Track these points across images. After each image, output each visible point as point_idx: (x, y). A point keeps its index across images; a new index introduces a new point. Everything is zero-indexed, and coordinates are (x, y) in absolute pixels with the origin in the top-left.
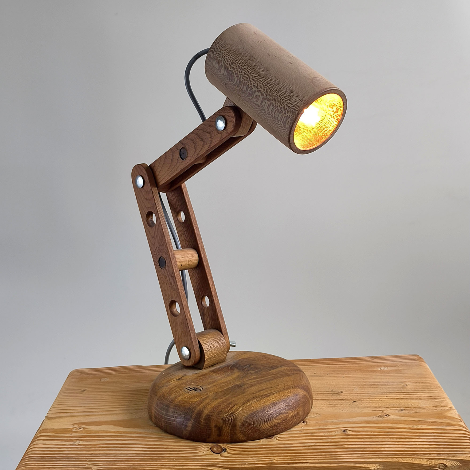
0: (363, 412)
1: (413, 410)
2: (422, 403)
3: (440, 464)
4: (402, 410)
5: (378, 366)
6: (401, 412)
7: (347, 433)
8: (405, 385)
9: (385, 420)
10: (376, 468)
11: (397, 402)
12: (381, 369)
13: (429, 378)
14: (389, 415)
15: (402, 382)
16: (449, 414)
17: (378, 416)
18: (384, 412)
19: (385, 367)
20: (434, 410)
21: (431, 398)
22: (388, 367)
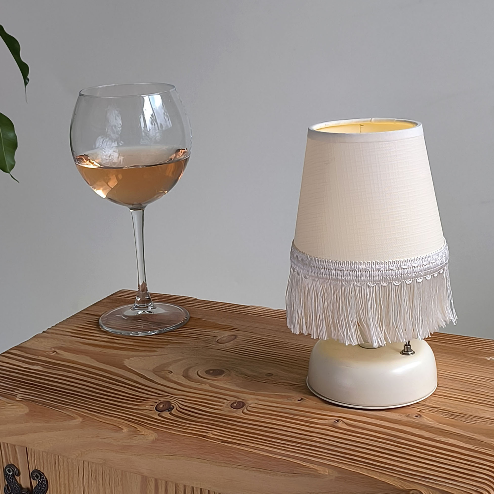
3: (415, 491)
5: (489, 355)
7: (336, 424)
10: (327, 474)
12: (490, 359)
17: (406, 415)
18: (421, 412)
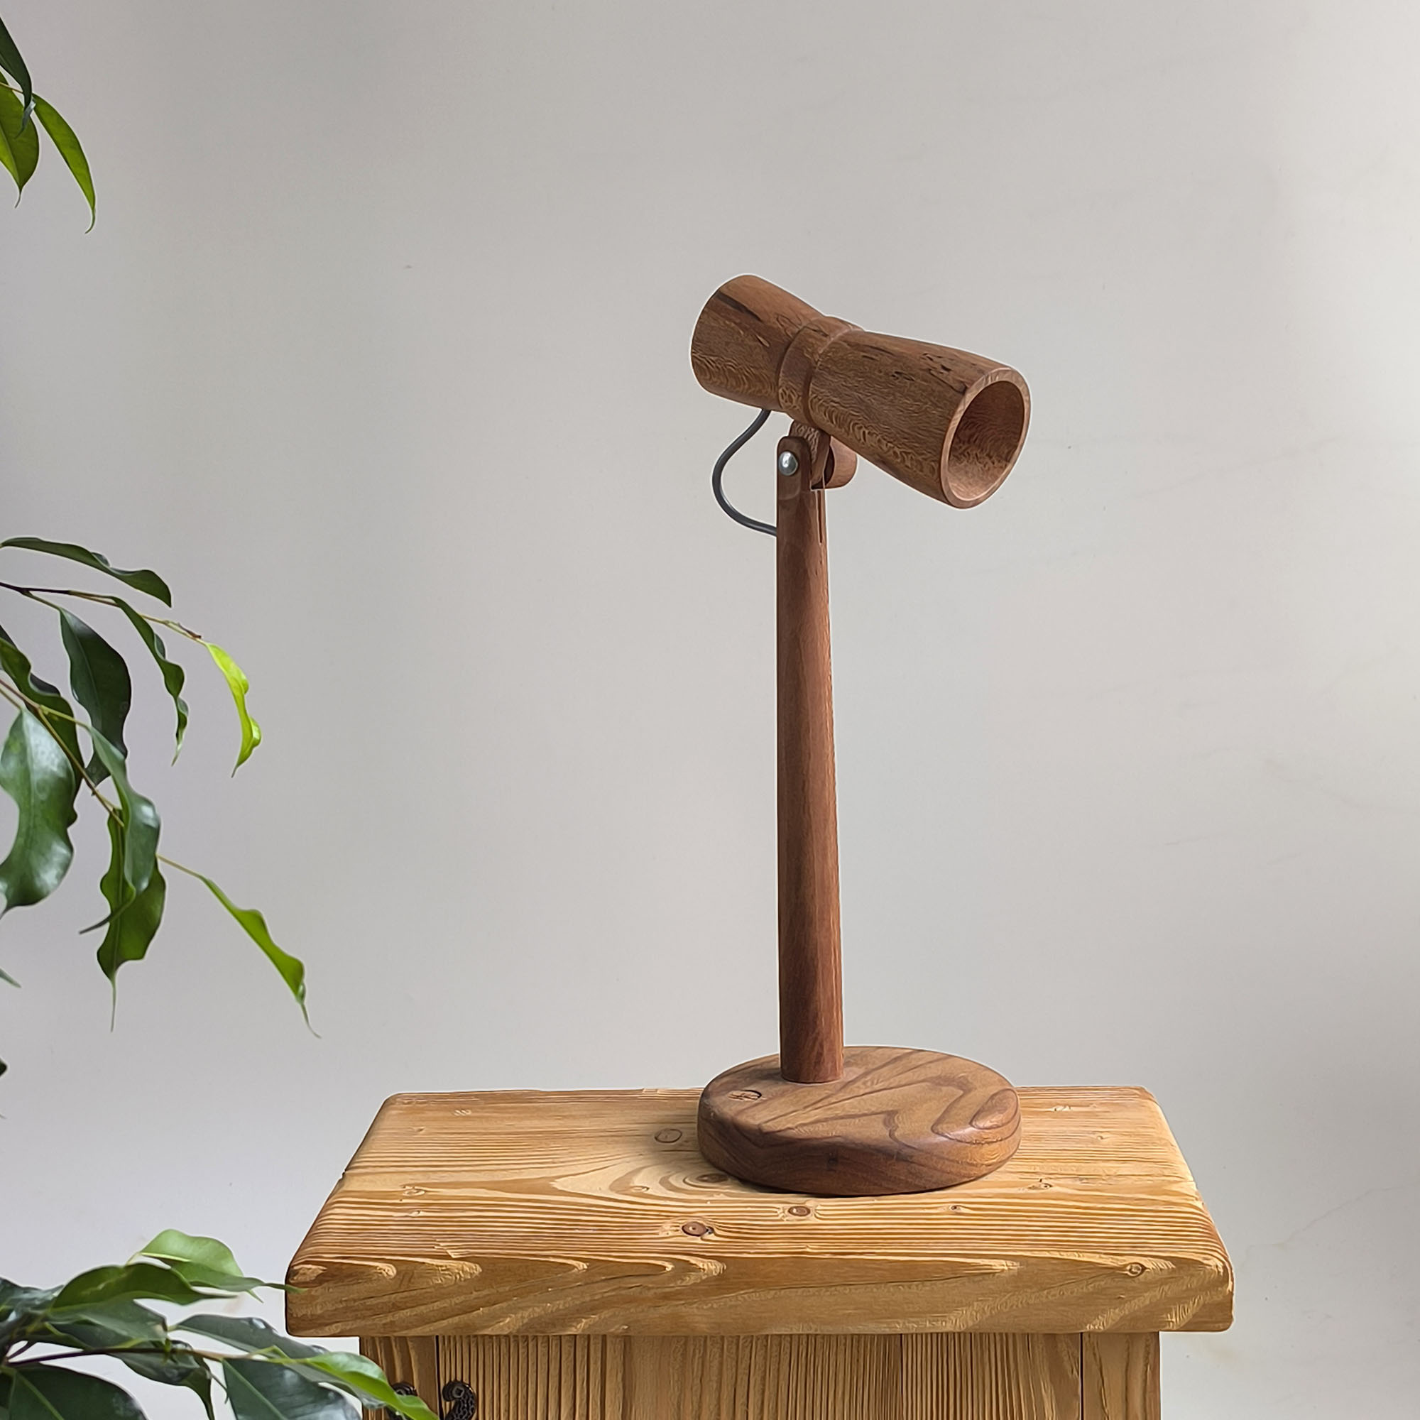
0: (1000, 1180)
1: (1104, 1180)
2: (1126, 1169)
3: (1134, 1265)
4: (1083, 1179)
5: (1051, 1105)
6: (1078, 1183)
7: (958, 1211)
8: (1099, 1138)
9: (1042, 1193)
10: (1006, 1268)
11: (1075, 1167)
12: (1055, 1110)
13: (1154, 1128)
14: (1051, 1186)
15: (1094, 1132)
16: (1175, 1188)
17: (1030, 1188)
18: (1044, 1181)
19: (1065, 1107)
20: (1148, 1181)
21: (1148, 1161)
22: (1072, 1108)
